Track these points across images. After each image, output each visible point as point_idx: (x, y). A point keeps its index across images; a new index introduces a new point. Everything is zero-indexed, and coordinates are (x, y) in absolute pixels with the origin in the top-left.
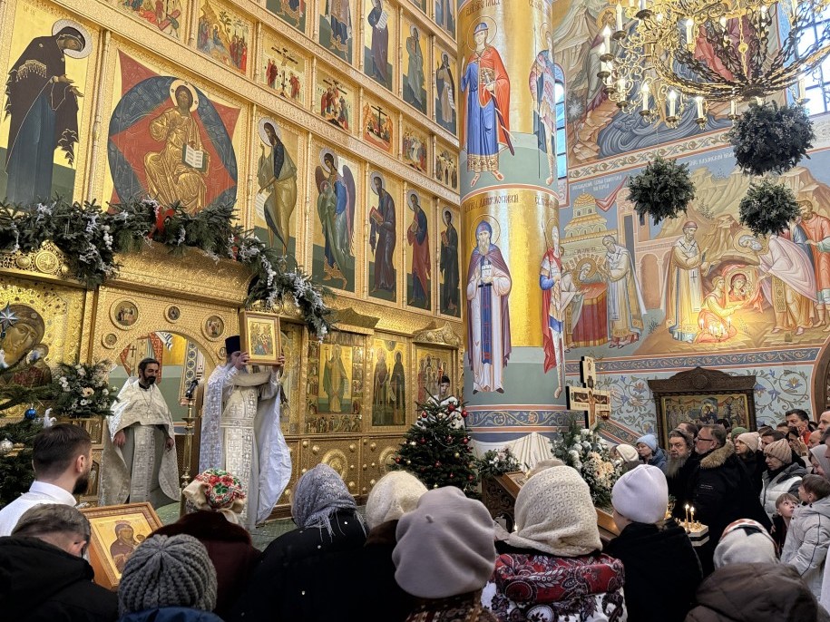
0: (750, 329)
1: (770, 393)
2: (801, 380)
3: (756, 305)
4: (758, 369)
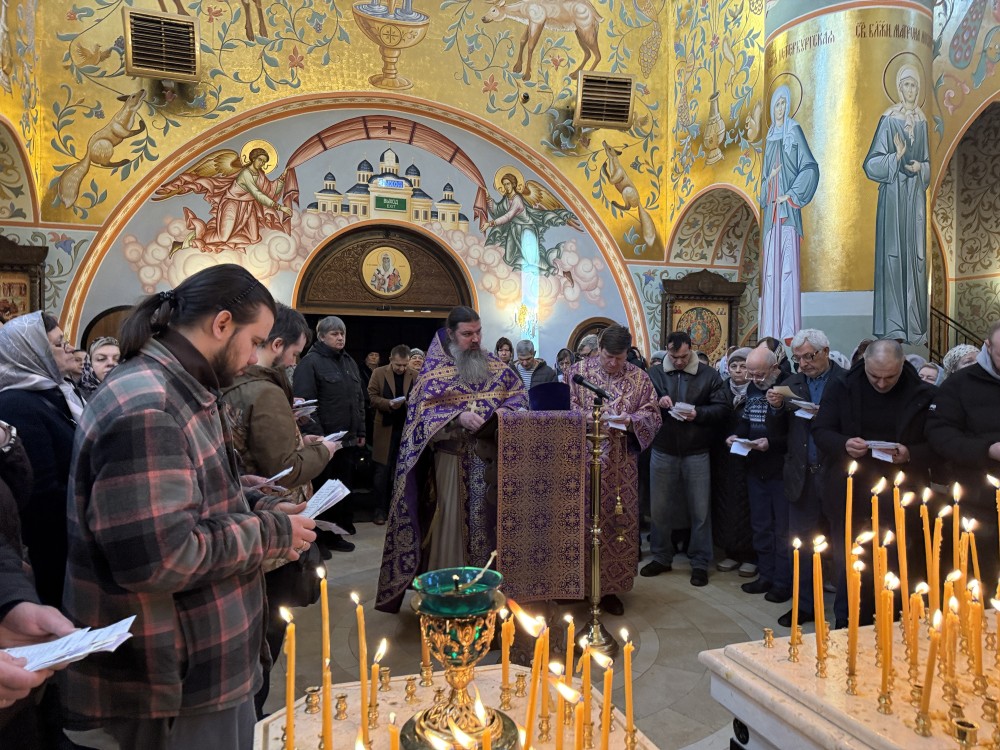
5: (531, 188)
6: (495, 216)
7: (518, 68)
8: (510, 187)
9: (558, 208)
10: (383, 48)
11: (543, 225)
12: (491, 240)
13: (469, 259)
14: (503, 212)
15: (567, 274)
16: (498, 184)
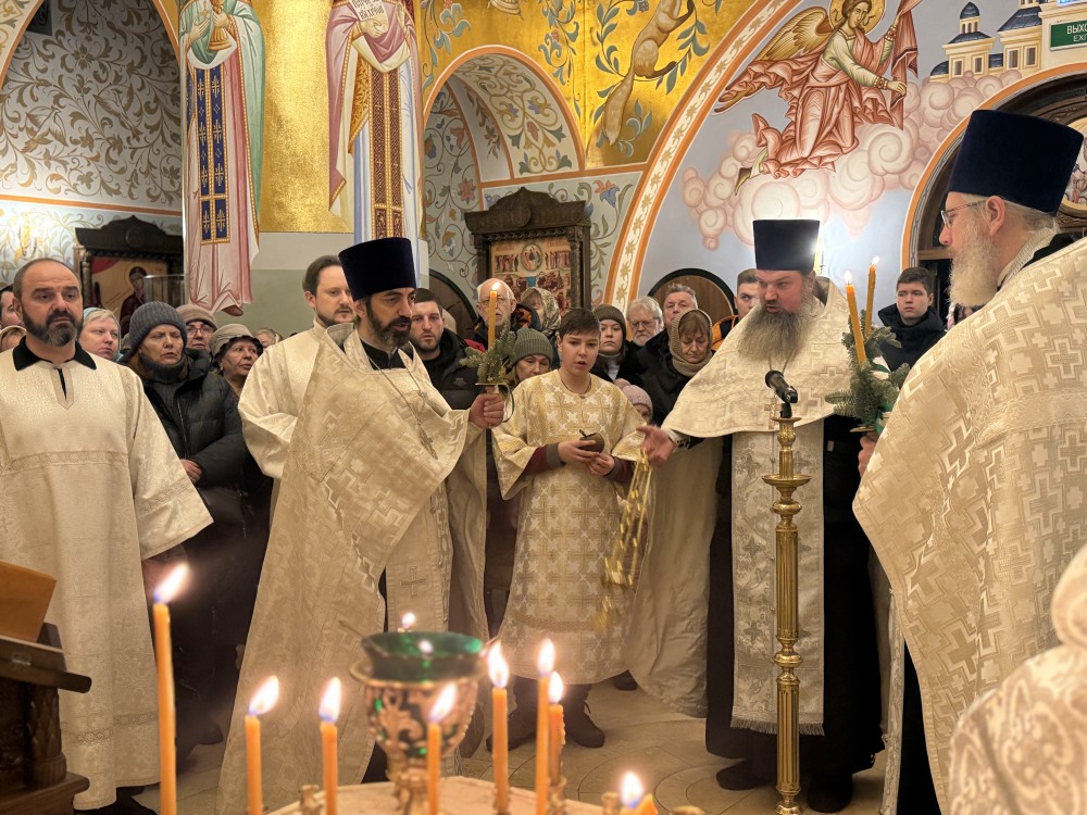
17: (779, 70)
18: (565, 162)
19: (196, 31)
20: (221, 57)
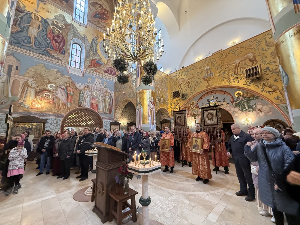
0: (48, 108)
1: (50, 123)
2: (59, 121)
3: (51, 102)
4: (48, 118)
5: (244, 94)
6: (236, 102)
7: (235, 73)
8: (239, 95)
9: (253, 96)
10: (207, 81)
11: (249, 100)
12: (236, 106)
13: (231, 111)
14: (238, 100)
15: (259, 110)
16: (236, 95)
17: (187, 108)
18: (168, 116)
19: (138, 108)
20: (140, 110)
